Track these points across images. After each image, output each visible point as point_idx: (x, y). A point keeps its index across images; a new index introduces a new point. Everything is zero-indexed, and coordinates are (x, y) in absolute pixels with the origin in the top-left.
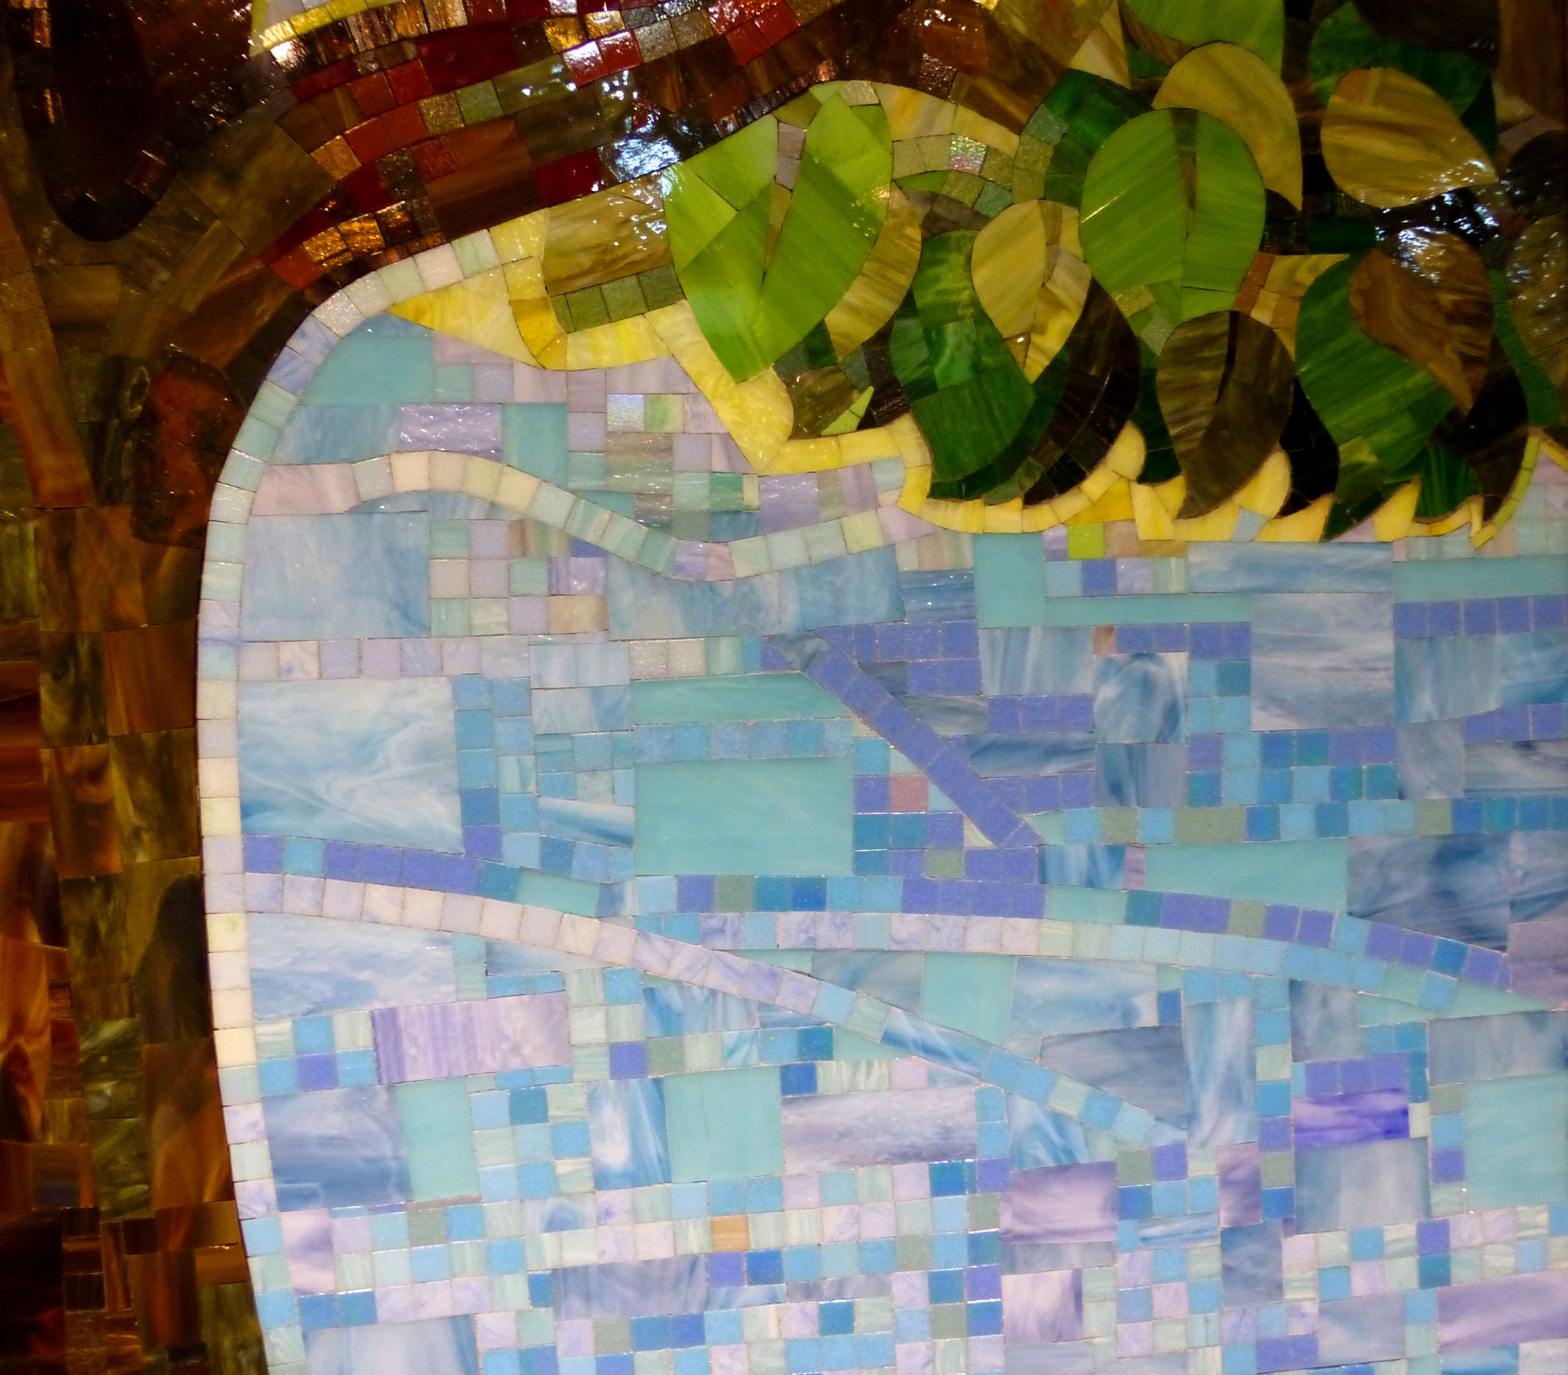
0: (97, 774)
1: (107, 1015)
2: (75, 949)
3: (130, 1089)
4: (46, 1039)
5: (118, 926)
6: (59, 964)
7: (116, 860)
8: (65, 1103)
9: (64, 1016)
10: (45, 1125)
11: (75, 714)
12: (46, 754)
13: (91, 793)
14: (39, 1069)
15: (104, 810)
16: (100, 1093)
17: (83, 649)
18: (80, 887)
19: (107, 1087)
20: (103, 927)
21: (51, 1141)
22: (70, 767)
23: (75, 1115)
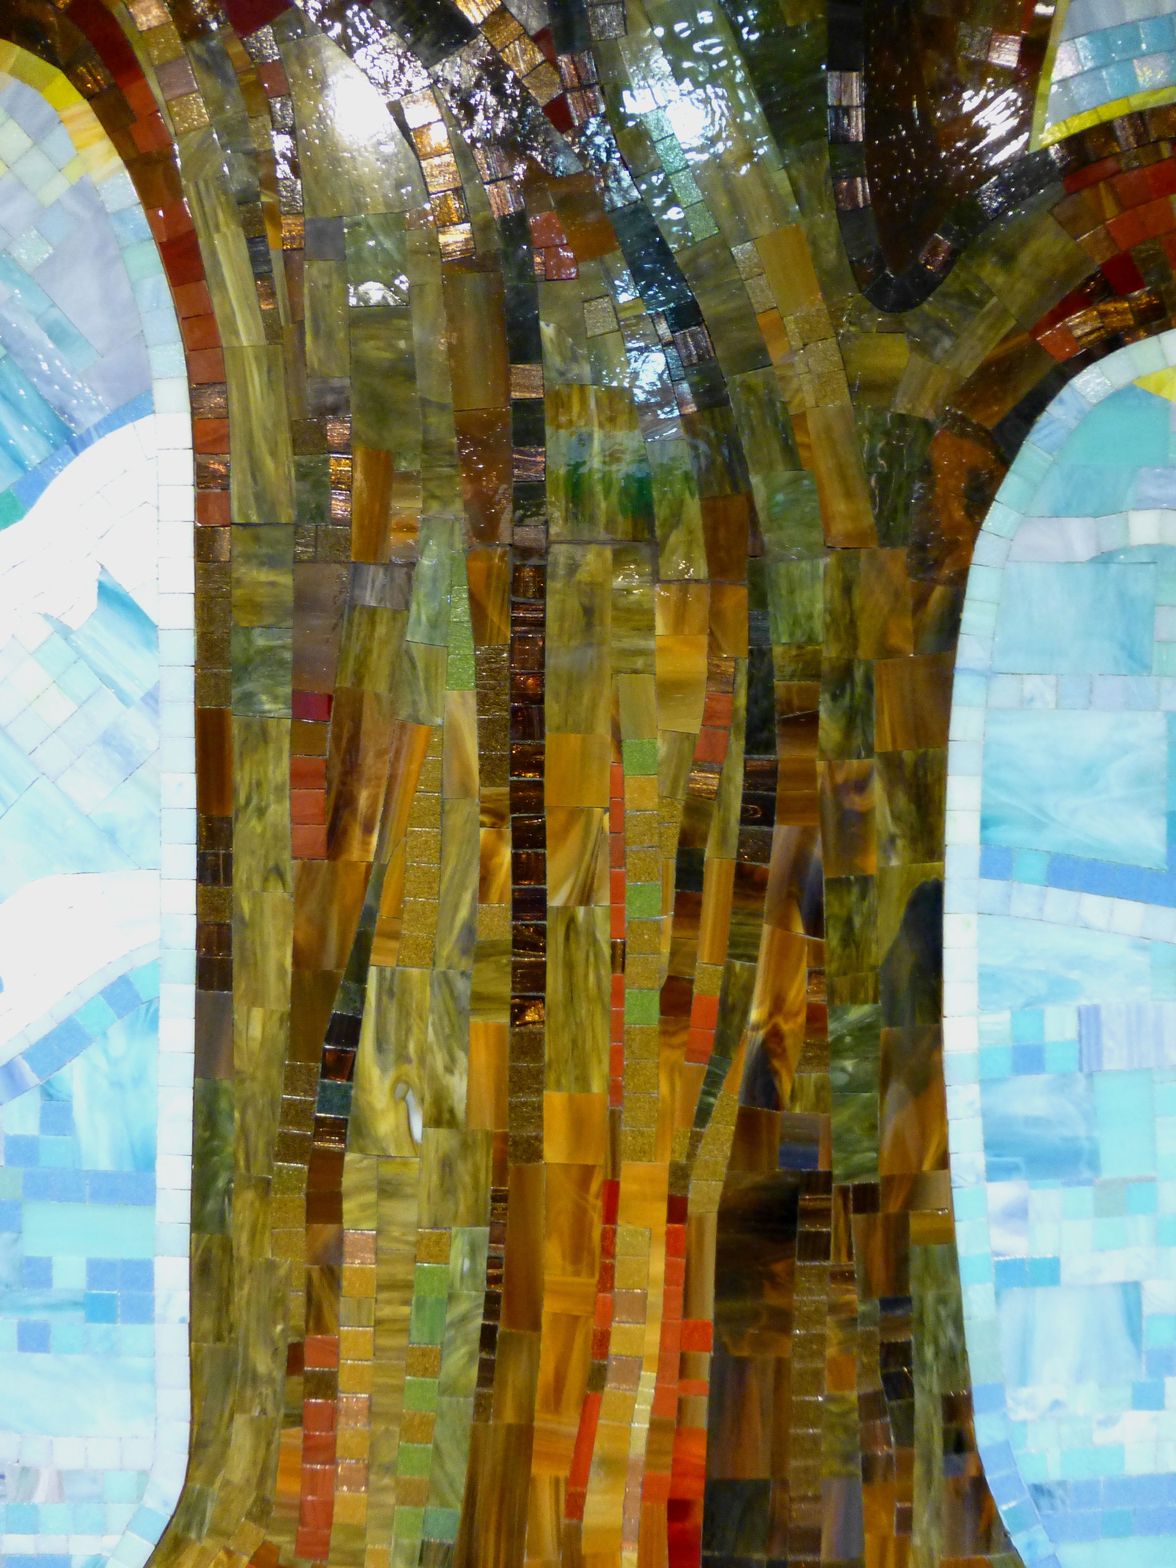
0: (861, 785)
1: (855, 999)
2: (833, 938)
3: (868, 1066)
4: (802, 1019)
5: (870, 920)
6: (818, 954)
7: (872, 863)
8: (813, 1076)
9: (820, 999)
10: (793, 1097)
11: (848, 731)
12: (821, 766)
13: (856, 802)
14: (793, 1045)
15: (864, 817)
16: (843, 1070)
17: (859, 674)
18: (839, 885)
19: (849, 1065)
20: (857, 921)
21: (797, 1110)
22: (840, 778)
23: (821, 1088)
